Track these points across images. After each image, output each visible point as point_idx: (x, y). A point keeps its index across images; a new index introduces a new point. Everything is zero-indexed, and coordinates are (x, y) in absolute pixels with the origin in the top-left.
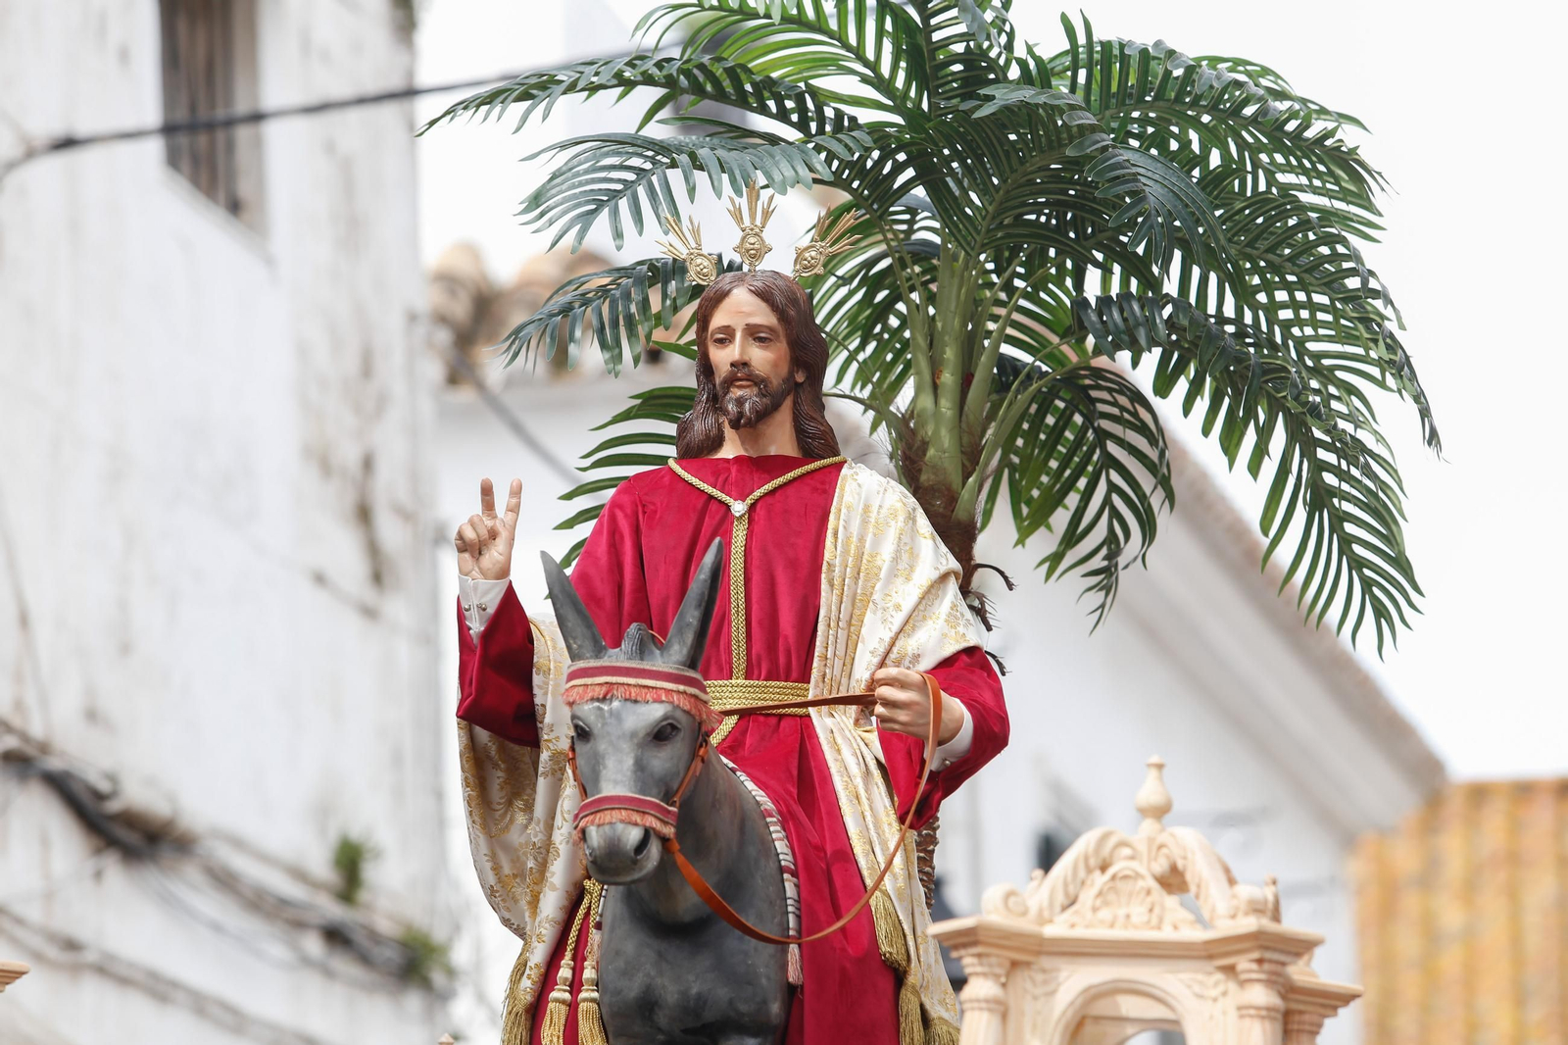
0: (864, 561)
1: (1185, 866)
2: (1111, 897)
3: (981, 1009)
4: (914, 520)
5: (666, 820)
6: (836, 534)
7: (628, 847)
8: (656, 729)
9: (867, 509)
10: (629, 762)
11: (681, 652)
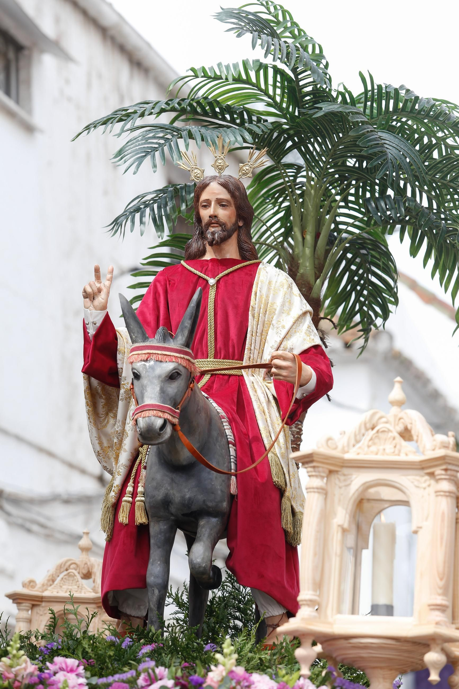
0: (269, 306)
1: (411, 428)
2: (376, 441)
3: (314, 492)
4: (292, 288)
5: (174, 415)
6: (256, 294)
7: (157, 427)
8: (170, 374)
9: (270, 283)
10: (158, 389)
11: (182, 339)
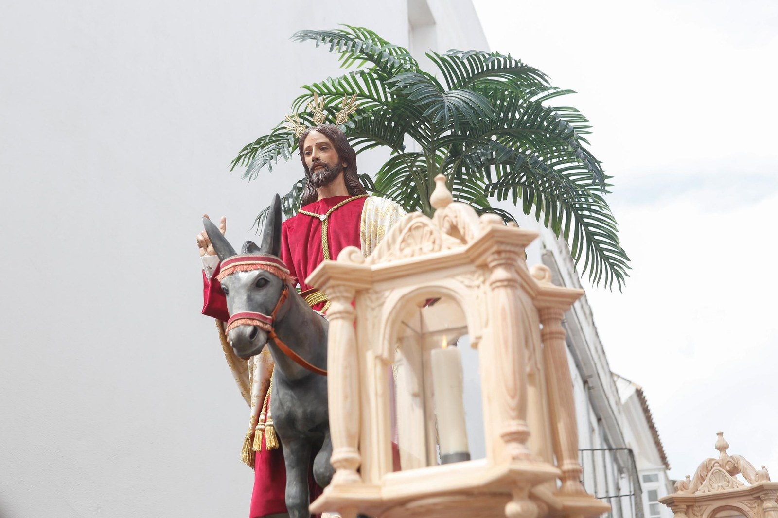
4: (397, 211)
5: (265, 322)
7: (247, 336)
9: (377, 210)
10: (245, 297)
